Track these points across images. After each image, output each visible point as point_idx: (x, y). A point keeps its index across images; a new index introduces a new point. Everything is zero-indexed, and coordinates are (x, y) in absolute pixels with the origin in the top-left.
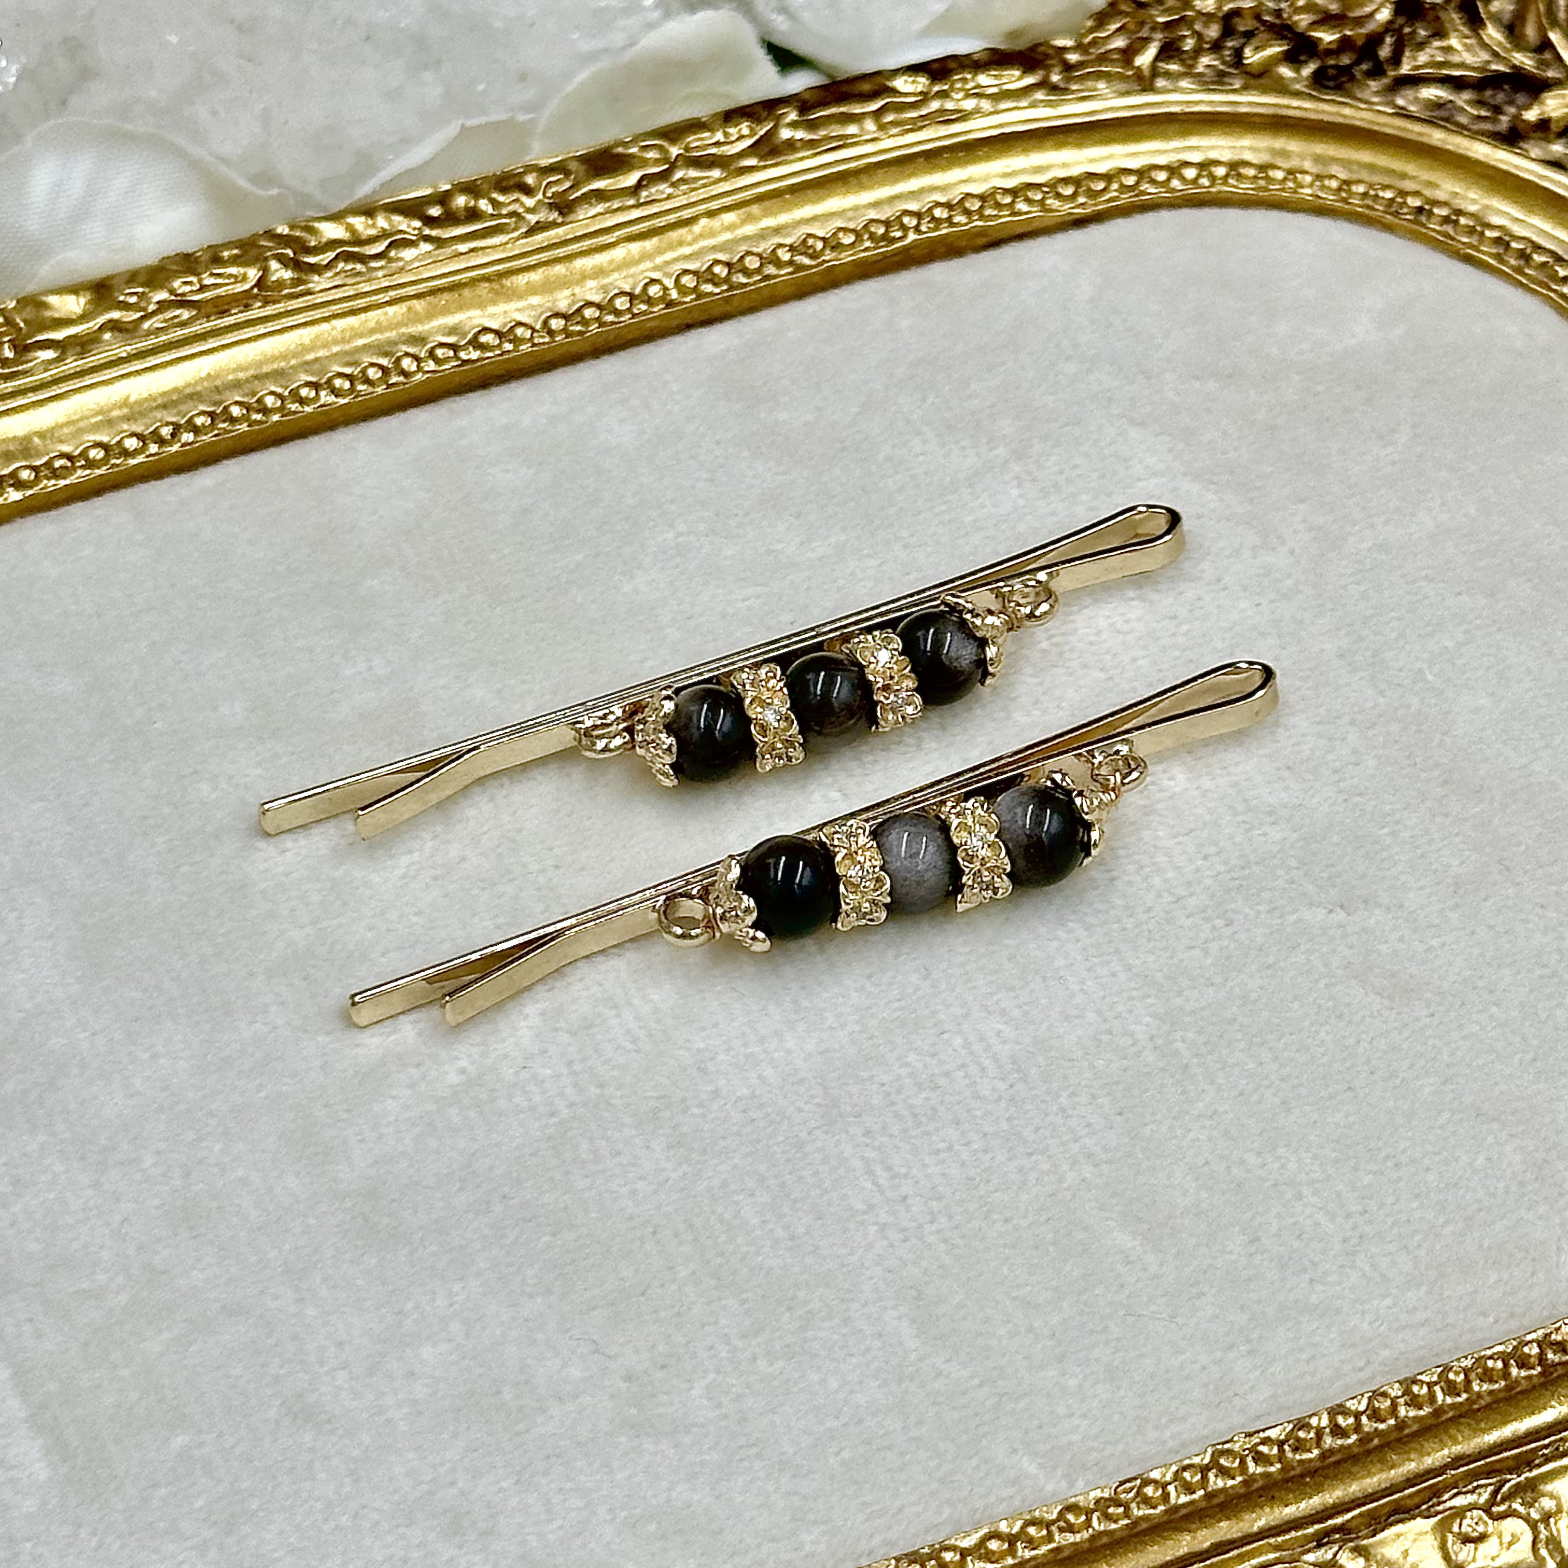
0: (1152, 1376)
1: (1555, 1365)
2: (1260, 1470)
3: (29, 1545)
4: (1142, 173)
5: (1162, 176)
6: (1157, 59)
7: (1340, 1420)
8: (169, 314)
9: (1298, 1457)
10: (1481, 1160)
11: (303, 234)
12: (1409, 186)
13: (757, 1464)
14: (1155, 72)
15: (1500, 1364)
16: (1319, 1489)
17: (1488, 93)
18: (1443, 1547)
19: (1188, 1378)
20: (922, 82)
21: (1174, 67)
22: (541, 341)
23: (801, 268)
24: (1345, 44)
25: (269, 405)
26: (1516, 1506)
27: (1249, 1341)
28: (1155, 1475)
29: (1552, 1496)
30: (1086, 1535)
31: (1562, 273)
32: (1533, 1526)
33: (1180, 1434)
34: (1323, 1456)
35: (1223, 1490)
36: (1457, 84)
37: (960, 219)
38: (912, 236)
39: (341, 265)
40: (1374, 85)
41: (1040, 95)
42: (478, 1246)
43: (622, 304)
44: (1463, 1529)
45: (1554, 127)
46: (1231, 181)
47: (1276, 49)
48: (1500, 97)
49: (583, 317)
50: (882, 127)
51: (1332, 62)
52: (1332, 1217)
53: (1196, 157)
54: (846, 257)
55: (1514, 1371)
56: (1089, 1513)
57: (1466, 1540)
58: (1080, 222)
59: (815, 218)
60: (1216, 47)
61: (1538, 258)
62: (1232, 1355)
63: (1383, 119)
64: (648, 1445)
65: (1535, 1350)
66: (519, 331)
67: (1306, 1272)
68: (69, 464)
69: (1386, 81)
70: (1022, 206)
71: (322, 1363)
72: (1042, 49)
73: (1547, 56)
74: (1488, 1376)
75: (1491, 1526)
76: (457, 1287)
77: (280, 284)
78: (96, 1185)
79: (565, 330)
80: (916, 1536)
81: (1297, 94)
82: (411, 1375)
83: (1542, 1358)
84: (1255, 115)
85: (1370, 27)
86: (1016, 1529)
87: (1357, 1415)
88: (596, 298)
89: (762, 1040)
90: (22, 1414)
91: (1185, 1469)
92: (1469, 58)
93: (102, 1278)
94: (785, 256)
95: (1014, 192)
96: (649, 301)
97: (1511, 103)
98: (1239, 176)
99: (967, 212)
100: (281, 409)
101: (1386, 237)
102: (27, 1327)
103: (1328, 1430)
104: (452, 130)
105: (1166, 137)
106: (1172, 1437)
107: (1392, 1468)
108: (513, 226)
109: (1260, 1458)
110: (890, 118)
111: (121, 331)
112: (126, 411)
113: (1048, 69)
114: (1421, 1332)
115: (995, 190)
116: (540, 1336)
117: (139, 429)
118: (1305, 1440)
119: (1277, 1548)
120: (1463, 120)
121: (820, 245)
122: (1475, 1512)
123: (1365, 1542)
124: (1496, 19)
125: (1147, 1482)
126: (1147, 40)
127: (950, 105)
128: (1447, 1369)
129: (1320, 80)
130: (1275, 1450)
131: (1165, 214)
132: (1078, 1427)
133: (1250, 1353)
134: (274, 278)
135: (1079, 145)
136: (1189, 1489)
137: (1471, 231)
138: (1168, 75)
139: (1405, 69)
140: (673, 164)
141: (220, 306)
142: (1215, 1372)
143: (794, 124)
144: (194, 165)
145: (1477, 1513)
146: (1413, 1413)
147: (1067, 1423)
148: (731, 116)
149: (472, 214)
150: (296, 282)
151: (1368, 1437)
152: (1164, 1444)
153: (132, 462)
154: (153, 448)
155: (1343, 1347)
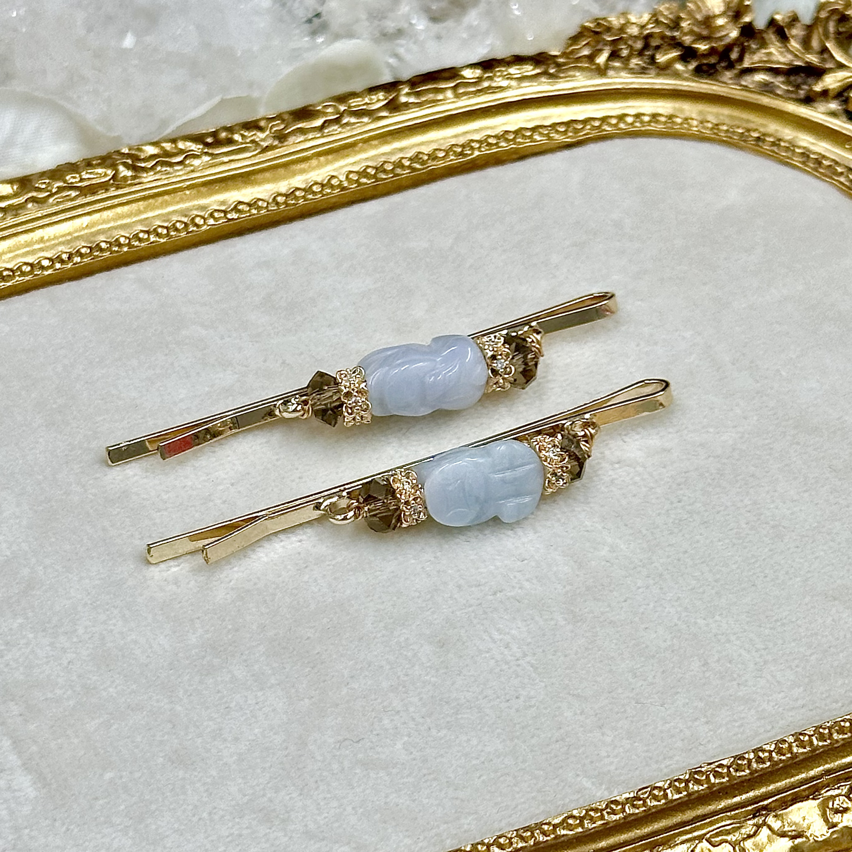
0: (652, 736)
2: (717, 781)
4: (603, 120)
5: (614, 121)
6: (608, 59)
7: (761, 754)
8: (64, 194)
9: (738, 774)
11: (136, 153)
12: (752, 126)
14: (607, 68)
17: (792, 78)
18: (824, 815)
19: (672, 736)
20: (478, 72)
21: (617, 64)
22: (273, 209)
23: (415, 170)
24: (711, 51)
25: (122, 242)
27: (705, 716)
28: (658, 785)
30: (622, 816)
31: (838, 169)
33: (669, 765)
34: (752, 773)
35: (698, 791)
36: (776, 72)
37: (503, 144)
38: (477, 153)
39: (159, 168)
40: (728, 74)
41: (543, 79)
43: (317, 189)
44: (835, 806)
45: (831, 93)
46: (652, 124)
47: (674, 53)
48: (800, 80)
49: (295, 196)
50: (457, 96)
51: (705, 61)
53: (633, 112)
54: (441, 164)
56: (623, 805)
57: (837, 811)
58: (569, 146)
59: (422, 144)
60: (640, 54)
61: (824, 162)
62: (696, 723)
63: (734, 92)
66: (260, 203)
67: (735, 680)
68: (11, 274)
69: (735, 72)
70: (536, 136)
72: (544, 55)
73: (826, 56)
74: (841, 731)
77: (125, 178)
79: (285, 203)
80: (527, 820)
81: (686, 79)
84: (664, 89)
85: (726, 42)
87: (770, 752)
88: (303, 186)
91: (675, 781)
92: (782, 59)
94: (407, 163)
95: (532, 130)
96: (332, 187)
97: (806, 83)
98: (657, 122)
99: (507, 140)
100: (129, 245)
101: (740, 152)
102: (19, 718)
103: (754, 760)
104: (215, 101)
105: (616, 101)
106: (666, 767)
107: (792, 777)
108: (253, 148)
109: (717, 775)
110: (461, 91)
111: (37, 202)
112: (42, 245)
113: (548, 65)
115: (522, 129)
117: (49, 255)
118: (741, 764)
119: (730, 818)
120: (779, 92)
121: (426, 158)
122: (841, 797)
123: (781, 812)
124: (796, 38)
125: (654, 788)
126: (601, 50)
127: (494, 85)
128: (818, 727)
129: (698, 71)
130: (725, 770)
131: (617, 141)
132: (613, 762)
133: (707, 723)
134: (122, 175)
135: (566, 105)
136: (678, 791)
137: (787, 149)
138: (614, 68)
139: (746, 64)
140: (342, 115)
141: (92, 190)
142: (688, 733)
143: (408, 94)
144: (70, 117)
145: (842, 798)
146: (801, 750)
147: (606, 761)
148: (373, 90)
149: (230, 141)
150: (134, 177)
151: (777, 763)
152: (661, 770)
153: (46, 273)
154: (58, 266)
155: (758, 719)
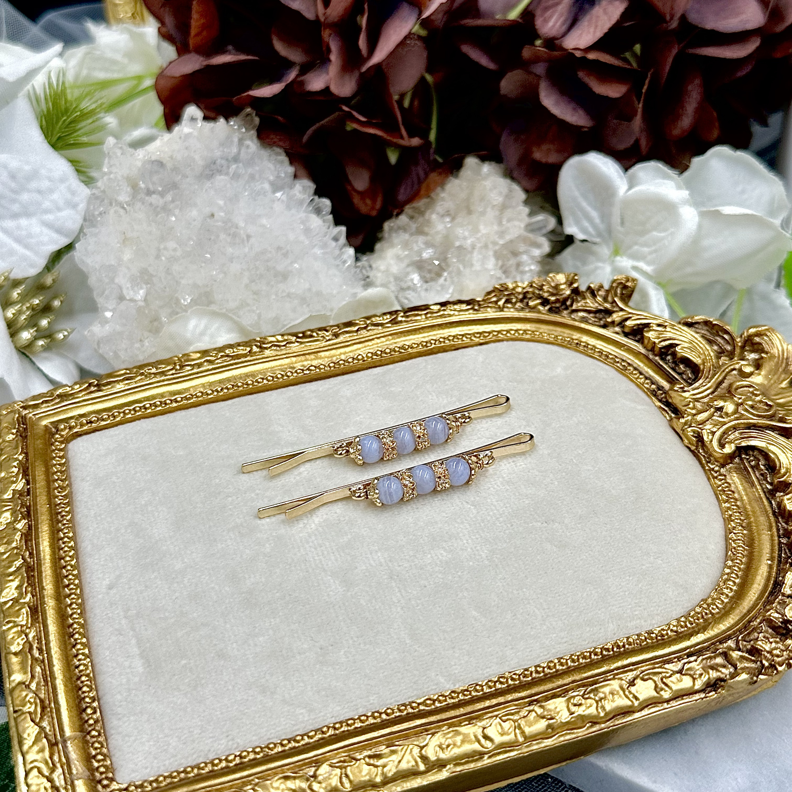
0: (481, 654)
1: (606, 656)
2: (512, 683)
3: (134, 692)
4: (499, 332)
5: (505, 333)
6: (504, 303)
7: (538, 669)
8: (223, 359)
9: (525, 679)
10: (585, 595)
11: (263, 340)
12: (574, 337)
13: (358, 676)
14: (504, 307)
15: (588, 654)
16: (529, 688)
17: (597, 315)
18: (568, 707)
19: (492, 655)
20: (438, 307)
21: (509, 305)
22: (327, 369)
23: (401, 353)
24: (557, 301)
25: (249, 383)
26: (592, 695)
27: (511, 645)
28: (480, 683)
29: (603, 693)
30: (457, 700)
31: (617, 360)
32: (597, 702)
33: (487, 672)
34: (532, 679)
35: (501, 688)
36: (589, 312)
37: (447, 342)
38: (433, 346)
39: (273, 348)
40: (565, 312)
41: (471, 311)
42: (280, 608)
43: (351, 360)
44: (575, 702)
45: (616, 323)
46: (524, 335)
47: (538, 301)
48: (601, 316)
49: (339, 363)
50: (426, 318)
51: (554, 305)
52: (539, 610)
53: (515, 328)
54: (415, 350)
55: (593, 656)
56: (459, 693)
57: (575, 705)
58: (481, 344)
59: (406, 340)
60: (521, 301)
61: (610, 356)
62: (506, 649)
63: (567, 321)
64: (325, 669)
65: (600, 650)
66: (321, 366)
67: (530, 625)
68: (191, 397)
69: (569, 311)
70: (464, 339)
71: (229, 640)
72: (473, 300)
73: (614, 305)
74: (584, 658)
75: (583, 701)
76: (272, 620)
77: (256, 352)
78: (169, 588)
79: (334, 367)
80: (405, 699)
81: (543, 314)
82: (256, 645)
83: (602, 652)
84: (531, 318)
85: (564, 296)
86: (435, 698)
87: (544, 668)
88: (344, 359)
89: (371, 554)
90: (138, 652)
91: (489, 681)
92: (591, 305)
93: (167, 614)
94: (397, 349)
95: (463, 335)
96: (358, 360)
97: (604, 318)
98: (527, 334)
99: (449, 340)
100: (253, 385)
101: (568, 350)
102: (143, 628)
103: (534, 672)
104: (307, 316)
105: (506, 323)
107: (554, 683)
108: (321, 340)
109: (513, 679)
110: (429, 315)
111: (210, 362)
112: (209, 384)
113: (474, 305)
114: (565, 645)
115: (458, 335)
116: (295, 635)
117: (212, 388)
118: (527, 674)
119: (516, 705)
120: (590, 322)
121: (407, 347)
123: (543, 704)
124: (600, 296)
125: (477, 685)
126: (501, 299)
127: (446, 313)
128: (572, 655)
129: (550, 310)
130: (518, 677)
131: (505, 342)
132: (457, 668)
133: (512, 649)
134: (254, 350)
135: (482, 324)
136: (490, 687)
137: (592, 349)
138: (507, 307)
139: (574, 307)
140: (367, 326)
141: (238, 357)
142: (501, 654)
143: (402, 317)
144: (236, 322)
145: (578, 697)
146: (561, 668)
147: (454, 667)
148: (385, 314)
149: (311, 336)
150: (260, 352)
151: (547, 674)
152: (484, 674)
153: (209, 397)
154: (215, 393)
155: (541, 648)
